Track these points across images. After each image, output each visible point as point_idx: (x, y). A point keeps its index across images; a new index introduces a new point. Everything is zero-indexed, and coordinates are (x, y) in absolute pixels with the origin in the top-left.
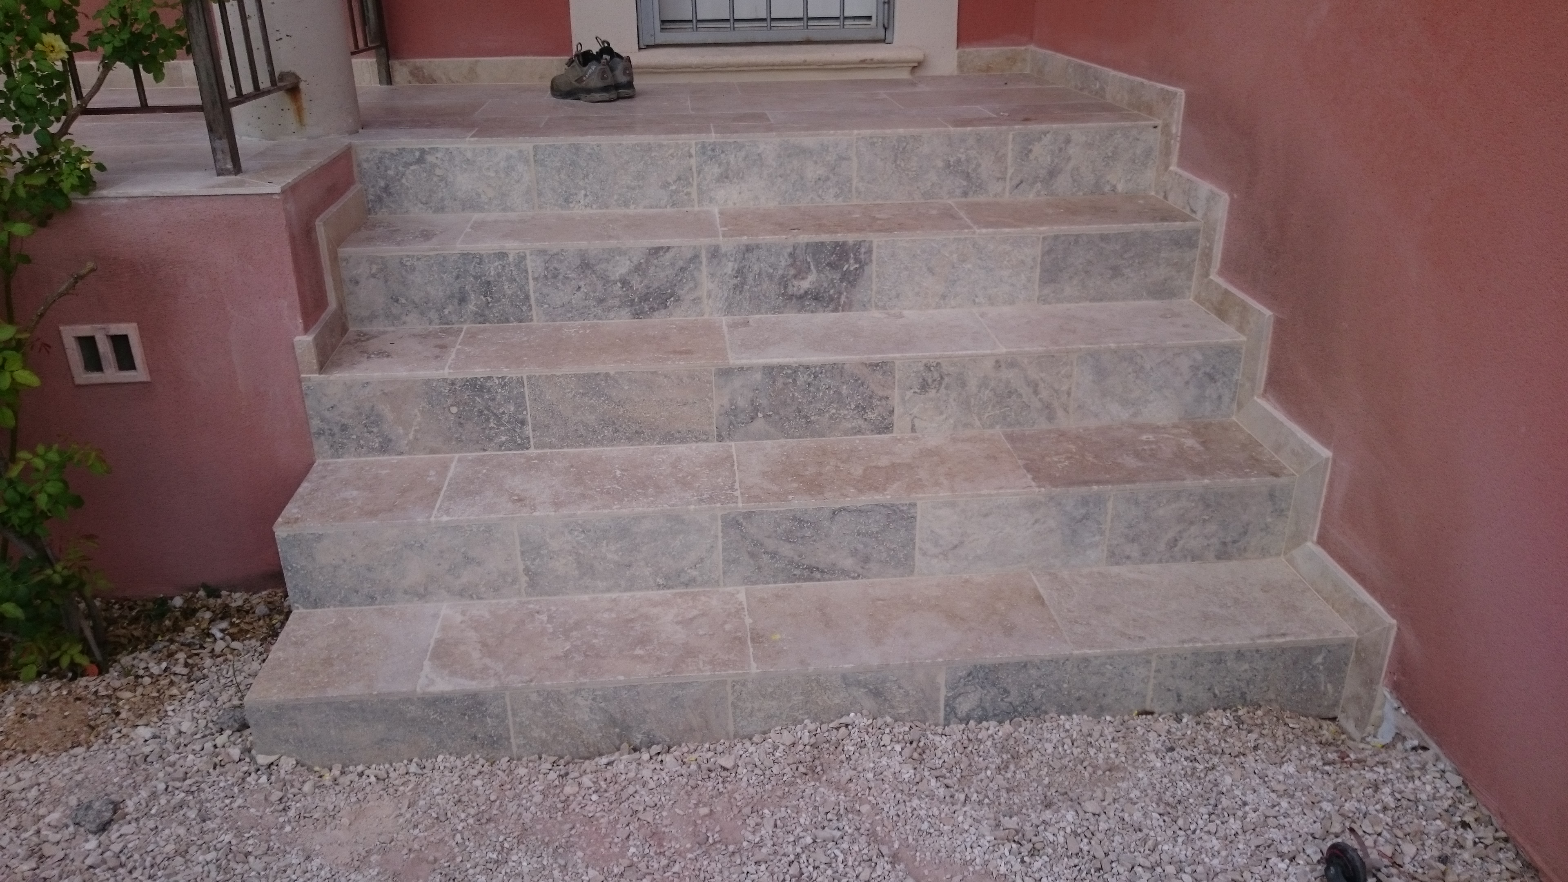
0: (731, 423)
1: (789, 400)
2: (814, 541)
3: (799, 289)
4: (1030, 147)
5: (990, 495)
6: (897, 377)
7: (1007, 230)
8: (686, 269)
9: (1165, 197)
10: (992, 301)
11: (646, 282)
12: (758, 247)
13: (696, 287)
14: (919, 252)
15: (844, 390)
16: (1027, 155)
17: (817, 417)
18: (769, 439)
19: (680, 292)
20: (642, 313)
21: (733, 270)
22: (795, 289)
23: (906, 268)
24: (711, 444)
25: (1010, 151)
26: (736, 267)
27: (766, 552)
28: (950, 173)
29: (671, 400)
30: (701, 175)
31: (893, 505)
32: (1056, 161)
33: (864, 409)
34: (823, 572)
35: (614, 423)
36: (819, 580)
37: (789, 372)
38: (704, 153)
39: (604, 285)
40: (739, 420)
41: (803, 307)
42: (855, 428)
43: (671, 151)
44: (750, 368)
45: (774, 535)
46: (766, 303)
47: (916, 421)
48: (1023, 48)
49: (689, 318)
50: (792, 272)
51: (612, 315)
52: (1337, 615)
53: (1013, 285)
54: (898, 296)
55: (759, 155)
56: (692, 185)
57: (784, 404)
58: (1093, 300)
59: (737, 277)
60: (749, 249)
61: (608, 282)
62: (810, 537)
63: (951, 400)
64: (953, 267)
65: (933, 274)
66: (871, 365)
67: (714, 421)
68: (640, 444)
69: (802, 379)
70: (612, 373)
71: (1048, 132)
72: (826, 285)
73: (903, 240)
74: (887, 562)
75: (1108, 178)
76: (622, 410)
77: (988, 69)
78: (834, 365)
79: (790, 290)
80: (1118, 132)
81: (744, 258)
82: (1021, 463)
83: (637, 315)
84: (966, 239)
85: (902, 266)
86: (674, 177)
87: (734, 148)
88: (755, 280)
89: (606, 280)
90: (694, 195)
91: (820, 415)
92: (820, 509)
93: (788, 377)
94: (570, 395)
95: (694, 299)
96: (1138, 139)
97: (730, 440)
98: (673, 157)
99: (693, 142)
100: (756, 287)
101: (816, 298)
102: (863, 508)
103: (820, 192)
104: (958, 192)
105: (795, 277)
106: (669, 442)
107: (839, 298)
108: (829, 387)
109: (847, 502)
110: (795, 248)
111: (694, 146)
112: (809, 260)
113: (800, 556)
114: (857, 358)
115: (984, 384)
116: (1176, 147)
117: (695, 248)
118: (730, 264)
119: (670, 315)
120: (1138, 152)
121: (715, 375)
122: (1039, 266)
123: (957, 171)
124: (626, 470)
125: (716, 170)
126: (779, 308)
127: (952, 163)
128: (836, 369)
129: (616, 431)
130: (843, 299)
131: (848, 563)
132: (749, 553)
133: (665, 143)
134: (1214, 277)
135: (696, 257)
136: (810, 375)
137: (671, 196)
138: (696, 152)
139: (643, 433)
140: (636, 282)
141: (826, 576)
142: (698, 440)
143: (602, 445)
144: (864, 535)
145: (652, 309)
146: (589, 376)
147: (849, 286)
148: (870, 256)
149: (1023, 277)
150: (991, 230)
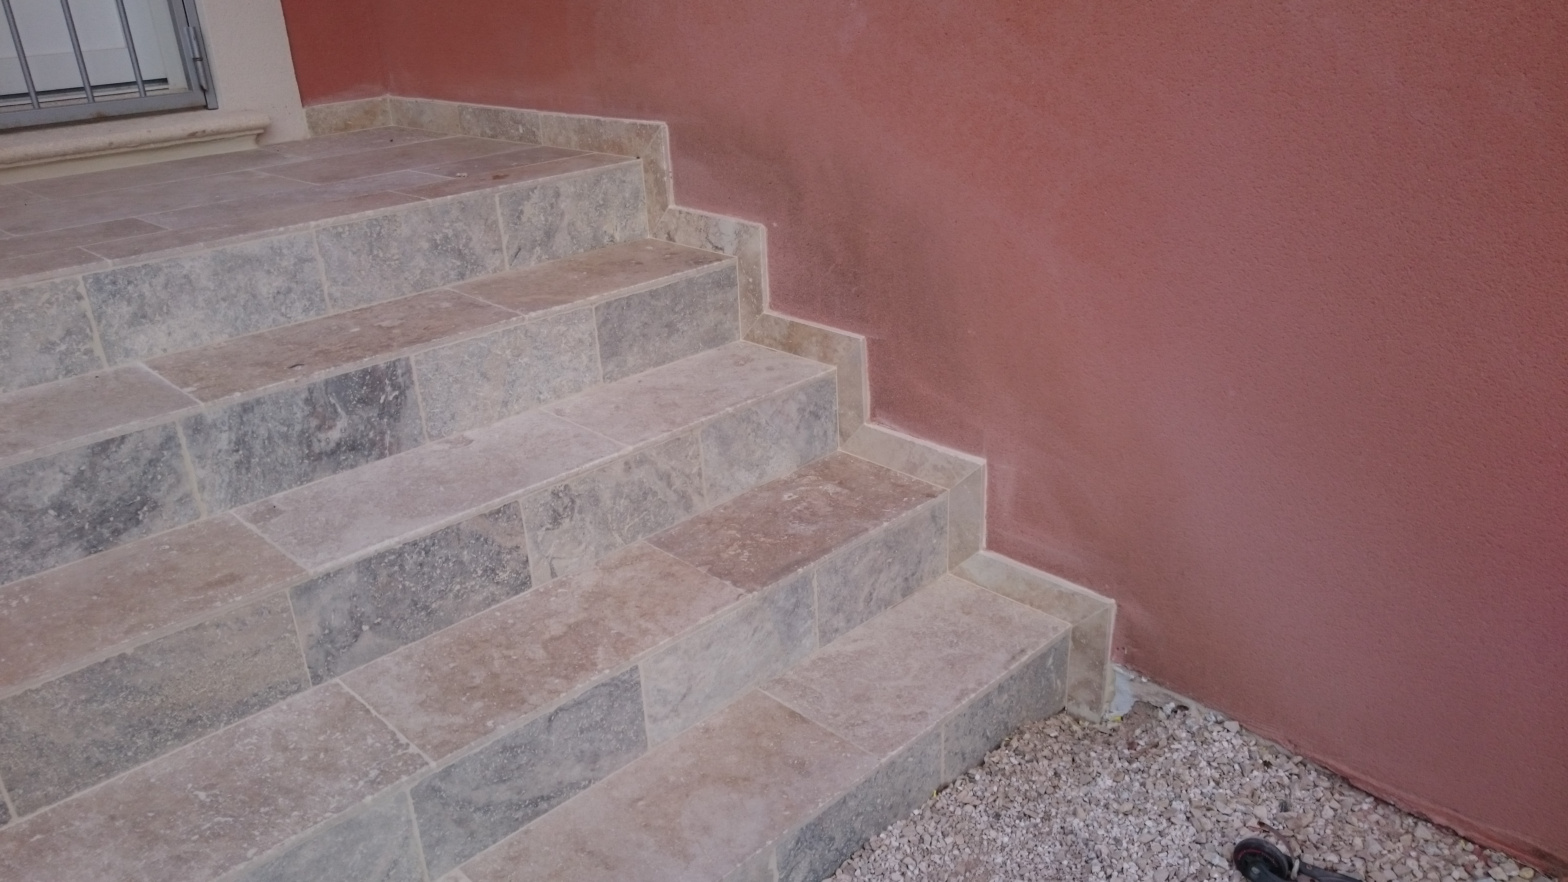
0: (328, 653)
1: (399, 595)
2: (533, 765)
3: (328, 443)
4: (520, 208)
5: (709, 621)
6: (524, 518)
7: (557, 308)
8: (158, 460)
9: (670, 238)
10: (557, 393)
11: (96, 496)
12: (259, 402)
13: (179, 481)
14: (466, 358)
15: (466, 556)
16: (519, 217)
17: (439, 603)
18: (383, 654)
19: (156, 495)
20: (101, 542)
21: (230, 443)
22: (323, 444)
23: (456, 381)
24: (307, 693)
25: (500, 215)
26: (234, 438)
27: (478, 809)
28: (439, 253)
29: (233, 657)
30: (104, 322)
31: (613, 679)
32: (550, 218)
33: (493, 570)
34: (549, 798)
35: (149, 723)
36: (546, 811)
37: (392, 557)
38: (100, 290)
39: (26, 521)
40: (338, 645)
41: (339, 463)
42: (487, 598)
43: (46, 297)
44: (339, 572)
45: (483, 782)
46: (287, 473)
47: (555, 563)
48: (380, 99)
49: (179, 528)
50: (314, 423)
51: (50, 560)
52: (1040, 611)
53: (575, 369)
54: (453, 417)
55: (186, 276)
56: (92, 338)
57: (394, 601)
58: (657, 364)
59: (237, 451)
60: (246, 408)
61: (32, 514)
62: (526, 764)
63: (588, 524)
64: (509, 366)
65: (489, 380)
66: (491, 514)
67: (304, 660)
68: (200, 735)
69: (410, 562)
70: (129, 651)
71: (536, 188)
72: (362, 428)
73: (445, 346)
74: (618, 749)
75: (605, 228)
76: (158, 699)
77: (347, 127)
78: (447, 531)
79: (317, 448)
80: (604, 177)
81: (242, 423)
82: (703, 570)
83: (92, 548)
84: (516, 329)
85: (451, 379)
86: (59, 332)
87: (146, 274)
88: (264, 448)
89: (28, 513)
90: (99, 351)
91: (442, 598)
92: (533, 723)
93: (393, 565)
94: (65, 711)
95: (181, 499)
96: (624, 182)
97: (332, 677)
98: (51, 304)
99: (79, 277)
100: (267, 456)
101: (353, 447)
102: (582, 698)
103: (283, 310)
104: (453, 274)
105: (319, 428)
106: (243, 714)
107: (382, 440)
108: (447, 560)
109: (563, 699)
110: (311, 391)
111: (82, 283)
112: (333, 401)
113: (519, 793)
114: (473, 511)
115: (618, 494)
116: (670, 183)
117: (165, 427)
118: (225, 436)
119: (149, 531)
120: (627, 195)
121: (291, 598)
122: (597, 340)
123: (447, 251)
124: (212, 786)
125: (126, 310)
126: (306, 474)
127: (438, 242)
128: (451, 534)
129: (156, 732)
130: (388, 439)
131: (576, 772)
132: (455, 821)
133: (32, 286)
134: (766, 311)
135: (169, 441)
136: (419, 553)
137: (61, 361)
138: (88, 291)
139: (200, 718)
140: (80, 500)
141: (553, 802)
142: (285, 694)
143: (137, 762)
144: (588, 730)
145: (116, 533)
146: (91, 670)
147: (392, 420)
148: (410, 377)
149: (584, 357)
150: (540, 312)
